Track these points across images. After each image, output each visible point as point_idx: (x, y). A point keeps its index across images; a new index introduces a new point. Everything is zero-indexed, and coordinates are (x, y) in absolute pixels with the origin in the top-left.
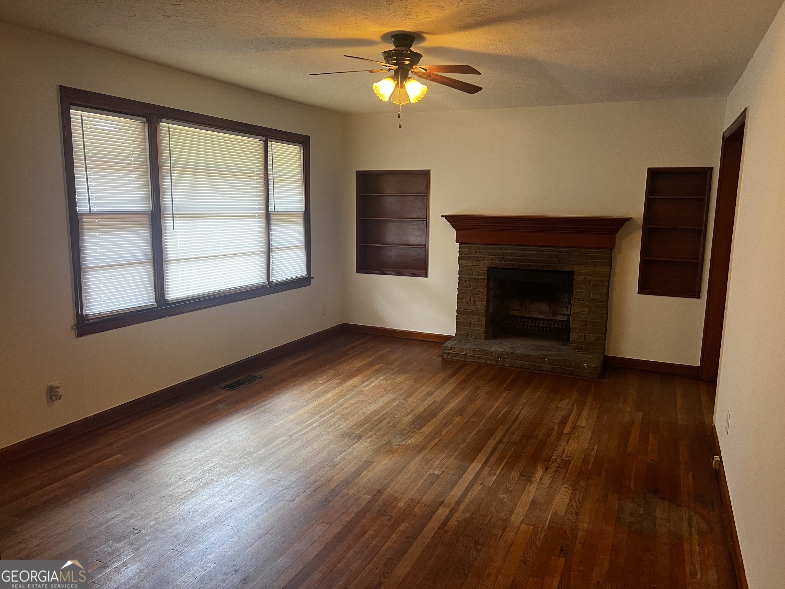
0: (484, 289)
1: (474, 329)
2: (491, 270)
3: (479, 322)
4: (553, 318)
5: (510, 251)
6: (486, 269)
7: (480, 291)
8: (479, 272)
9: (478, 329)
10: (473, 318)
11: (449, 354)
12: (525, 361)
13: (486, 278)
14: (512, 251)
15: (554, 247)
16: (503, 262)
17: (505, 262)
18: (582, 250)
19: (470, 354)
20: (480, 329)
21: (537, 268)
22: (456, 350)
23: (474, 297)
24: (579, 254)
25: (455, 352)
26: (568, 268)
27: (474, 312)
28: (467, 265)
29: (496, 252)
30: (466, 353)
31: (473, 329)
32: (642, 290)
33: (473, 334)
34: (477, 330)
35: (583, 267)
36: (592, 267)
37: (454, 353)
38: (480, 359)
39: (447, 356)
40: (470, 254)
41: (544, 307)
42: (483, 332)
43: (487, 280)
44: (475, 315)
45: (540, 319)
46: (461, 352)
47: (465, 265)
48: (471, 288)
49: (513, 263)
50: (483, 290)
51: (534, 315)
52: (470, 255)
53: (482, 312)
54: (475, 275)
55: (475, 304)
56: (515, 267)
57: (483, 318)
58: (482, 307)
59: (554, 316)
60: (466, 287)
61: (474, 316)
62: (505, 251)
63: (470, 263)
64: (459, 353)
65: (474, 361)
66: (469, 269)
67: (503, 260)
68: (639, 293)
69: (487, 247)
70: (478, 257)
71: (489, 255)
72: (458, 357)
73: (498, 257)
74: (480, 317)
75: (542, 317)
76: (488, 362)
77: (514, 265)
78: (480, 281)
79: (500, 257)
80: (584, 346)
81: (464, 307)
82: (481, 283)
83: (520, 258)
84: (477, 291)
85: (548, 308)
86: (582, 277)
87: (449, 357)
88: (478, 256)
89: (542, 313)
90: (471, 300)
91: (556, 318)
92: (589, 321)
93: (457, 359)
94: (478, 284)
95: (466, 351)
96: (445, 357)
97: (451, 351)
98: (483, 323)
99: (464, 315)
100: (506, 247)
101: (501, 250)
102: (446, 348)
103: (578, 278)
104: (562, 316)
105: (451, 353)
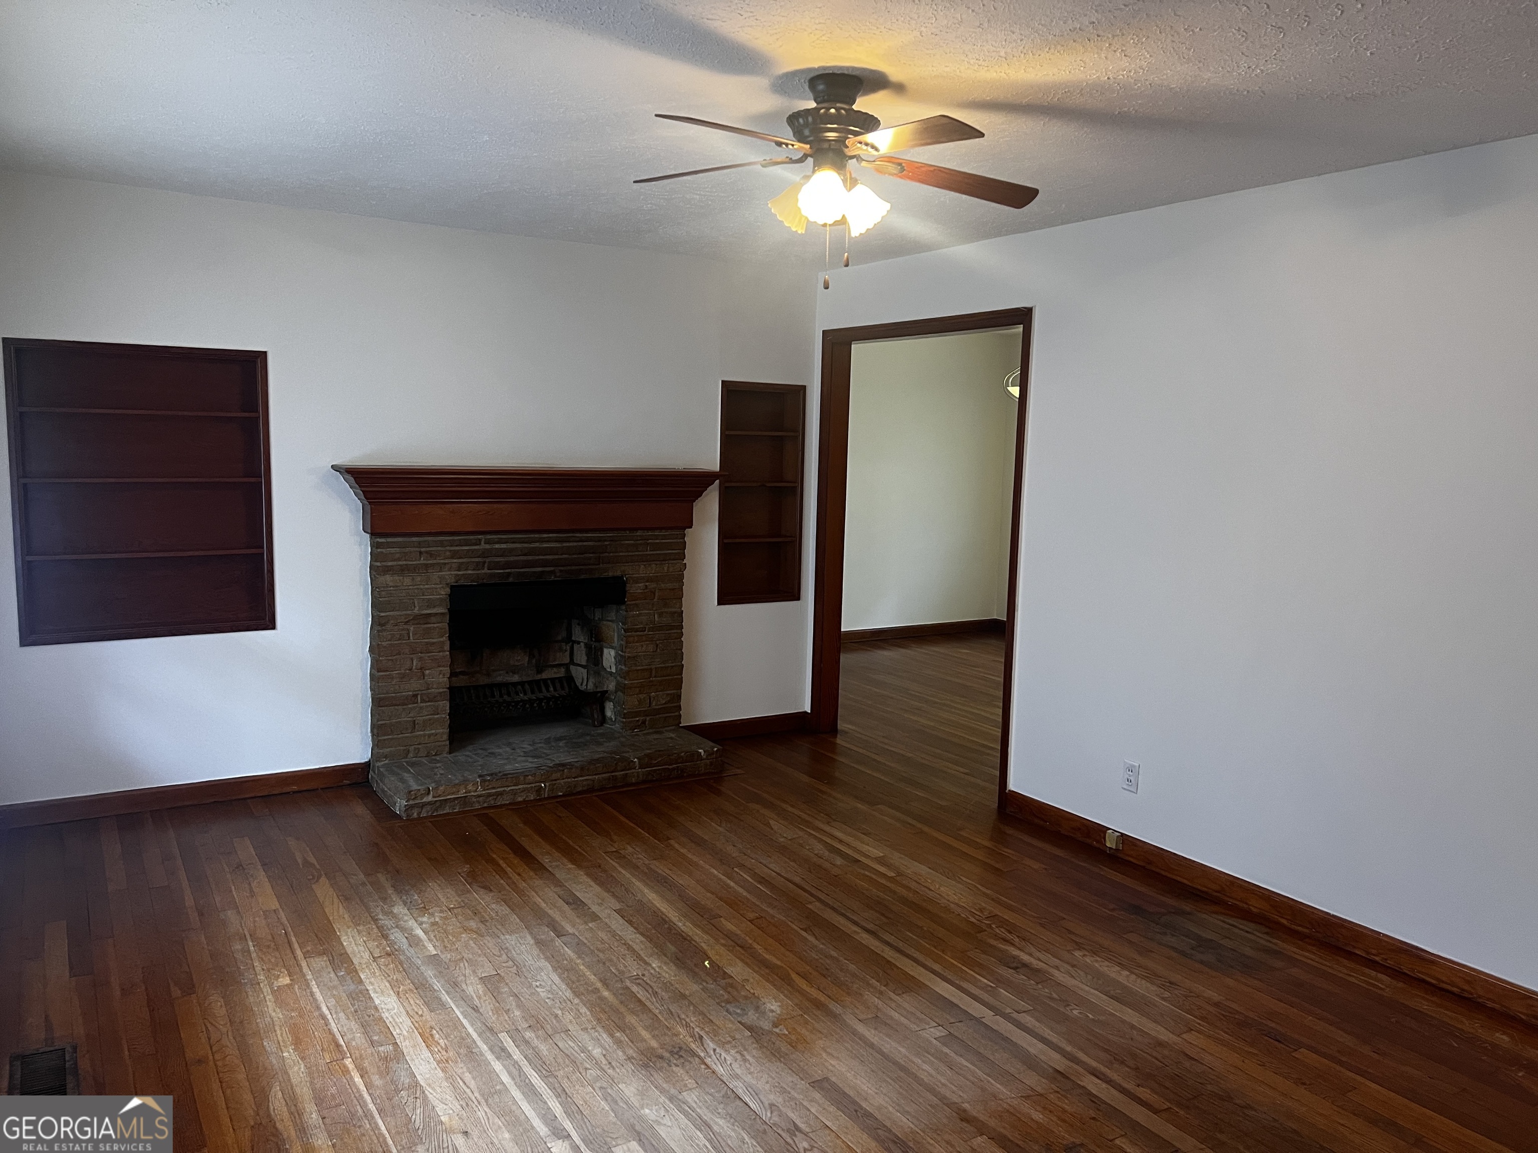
0: (442, 637)
1: (424, 735)
2: (458, 593)
3: (436, 716)
4: (538, 677)
5: (497, 546)
6: (448, 590)
7: (434, 643)
8: (429, 599)
9: (433, 731)
10: (421, 708)
11: (424, 805)
12: (595, 775)
13: (446, 611)
14: (504, 546)
15: (587, 531)
16: (486, 571)
17: (489, 571)
18: (638, 534)
19: (476, 791)
20: (438, 731)
21: (555, 577)
22: (440, 792)
23: (421, 659)
24: (633, 542)
25: (439, 796)
26: (615, 571)
27: (421, 694)
28: (397, 586)
29: (468, 550)
30: (465, 793)
31: (421, 735)
32: (724, 598)
33: (420, 746)
34: (429, 736)
35: (642, 566)
36: (656, 564)
37: (436, 801)
38: (499, 797)
39: (420, 813)
40: (406, 560)
41: (519, 658)
42: (445, 737)
43: (448, 617)
44: (423, 701)
45: (514, 684)
46: (453, 793)
47: (393, 587)
48: (411, 638)
49: (507, 571)
50: (442, 639)
51: (501, 677)
52: (404, 563)
53: (441, 690)
54: (420, 608)
55: (424, 675)
56: (511, 580)
57: (445, 705)
58: (441, 680)
59: (539, 672)
60: (399, 639)
61: (422, 704)
62: (488, 546)
63: (407, 581)
64: (449, 797)
65: (485, 805)
66: (404, 594)
67: (483, 566)
68: (719, 603)
69: (446, 541)
70: (426, 565)
71: (452, 558)
72: (447, 807)
73: (473, 560)
74: (437, 704)
75: (516, 678)
76: (520, 799)
77: (509, 574)
78: (433, 619)
79: (477, 560)
80: (648, 719)
81: (397, 687)
82: (435, 625)
83: (522, 558)
84: (427, 643)
85: (527, 659)
86: (640, 585)
87: (424, 814)
88: (425, 562)
89: (514, 671)
90: (414, 667)
91: (544, 676)
92: (656, 668)
93: (445, 812)
94: (430, 628)
95: (466, 788)
96: (415, 815)
97: (430, 798)
98: (444, 716)
99: (396, 707)
100: (489, 537)
101: (480, 544)
102: (416, 794)
103: (634, 589)
104: (555, 670)
105: (429, 803)
